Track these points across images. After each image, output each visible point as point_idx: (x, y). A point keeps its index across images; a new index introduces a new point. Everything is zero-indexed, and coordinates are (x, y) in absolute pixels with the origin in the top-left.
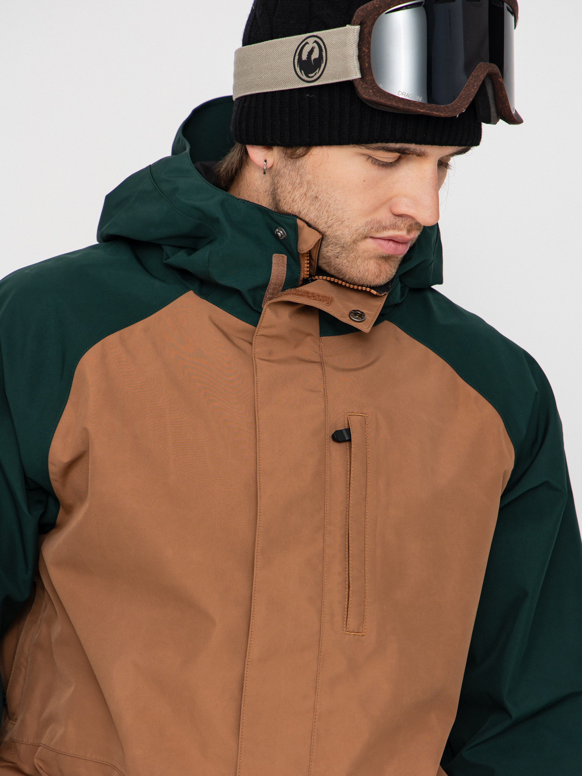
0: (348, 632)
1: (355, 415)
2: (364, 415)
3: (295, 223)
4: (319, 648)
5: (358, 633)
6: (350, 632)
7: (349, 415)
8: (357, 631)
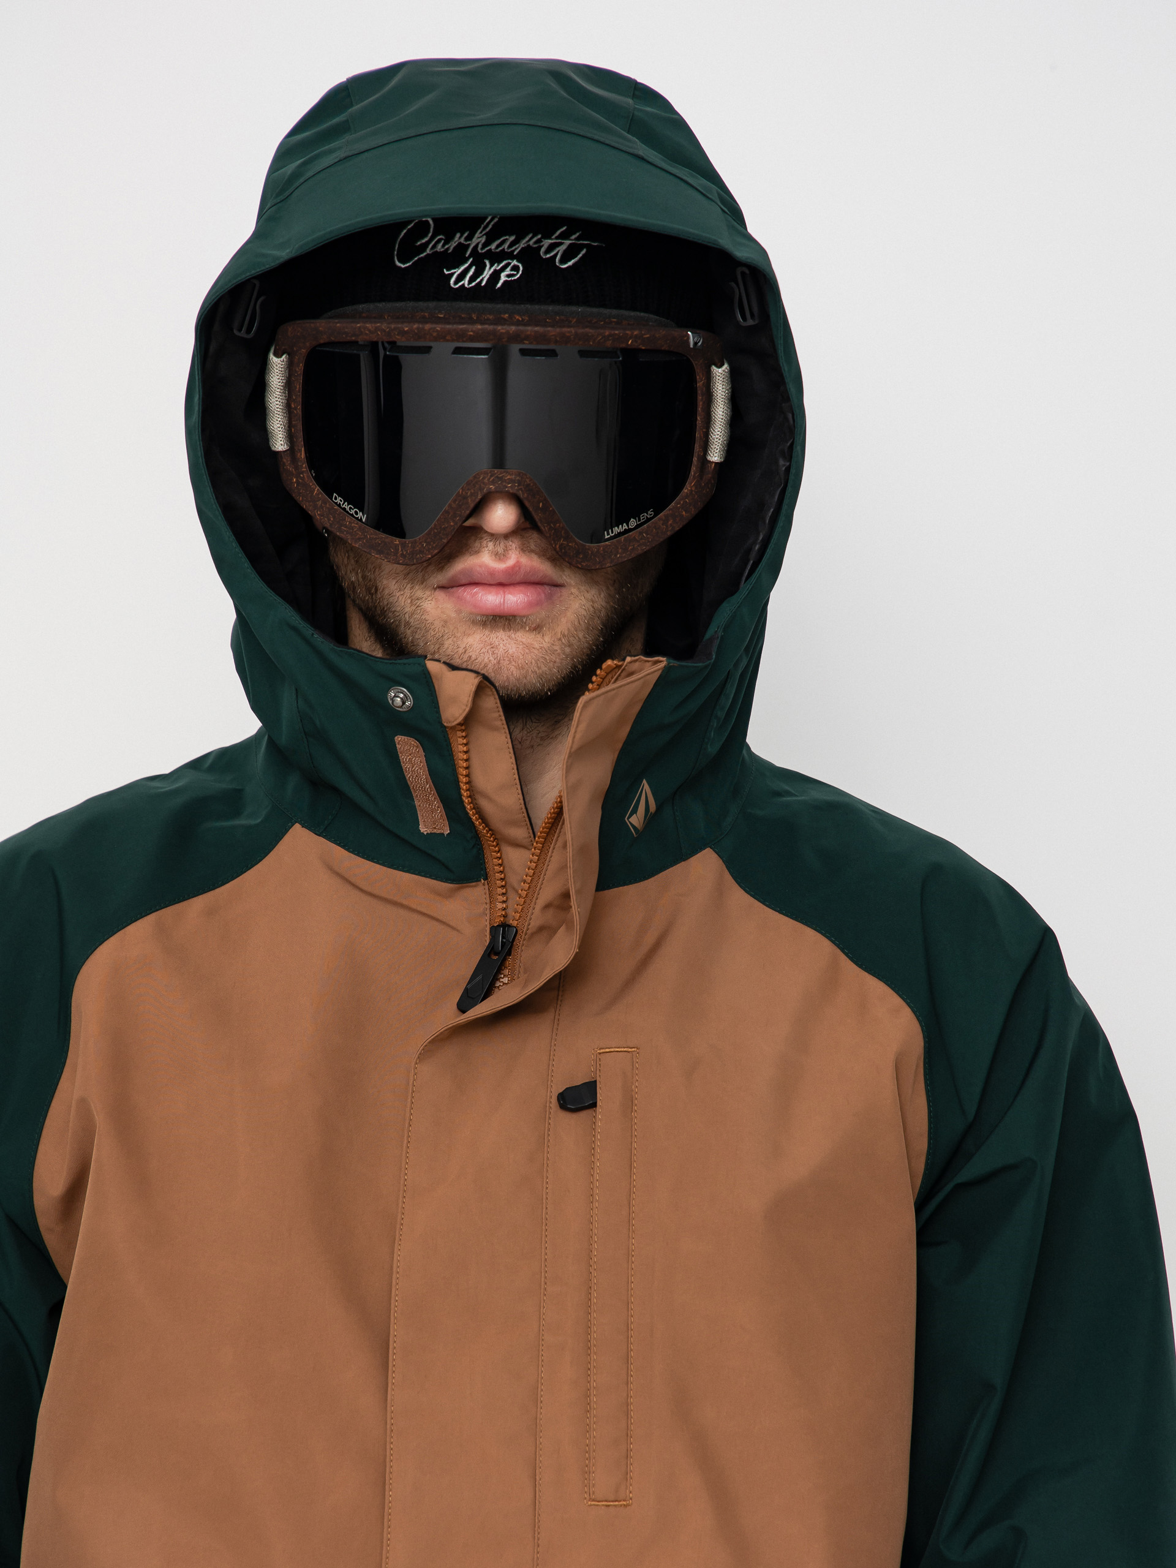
0: (594, 1500)
1: (612, 1052)
2: (630, 1050)
3: (423, 670)
4: (535, 1537)
5: (616, 1501)
6: (599, 1502)
7: (600, 1053)
8: (613, 1499)
